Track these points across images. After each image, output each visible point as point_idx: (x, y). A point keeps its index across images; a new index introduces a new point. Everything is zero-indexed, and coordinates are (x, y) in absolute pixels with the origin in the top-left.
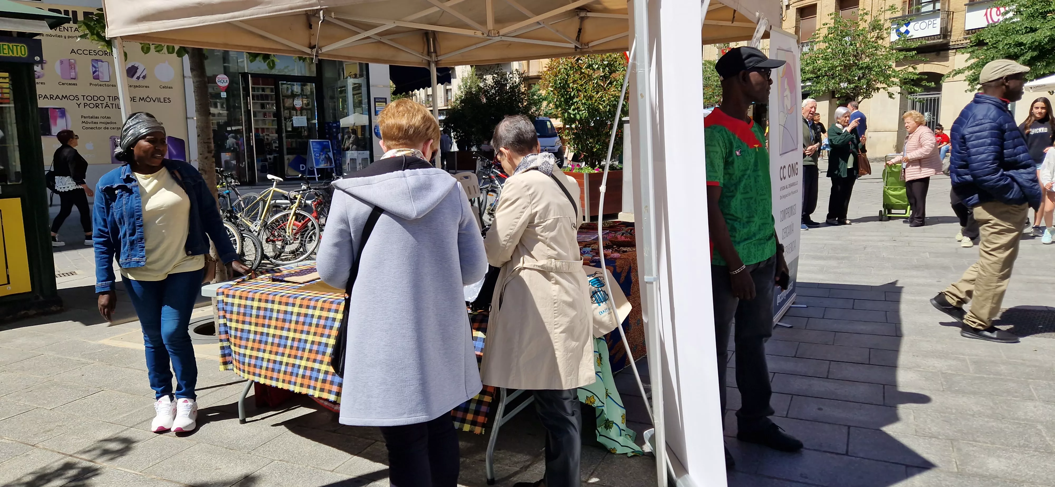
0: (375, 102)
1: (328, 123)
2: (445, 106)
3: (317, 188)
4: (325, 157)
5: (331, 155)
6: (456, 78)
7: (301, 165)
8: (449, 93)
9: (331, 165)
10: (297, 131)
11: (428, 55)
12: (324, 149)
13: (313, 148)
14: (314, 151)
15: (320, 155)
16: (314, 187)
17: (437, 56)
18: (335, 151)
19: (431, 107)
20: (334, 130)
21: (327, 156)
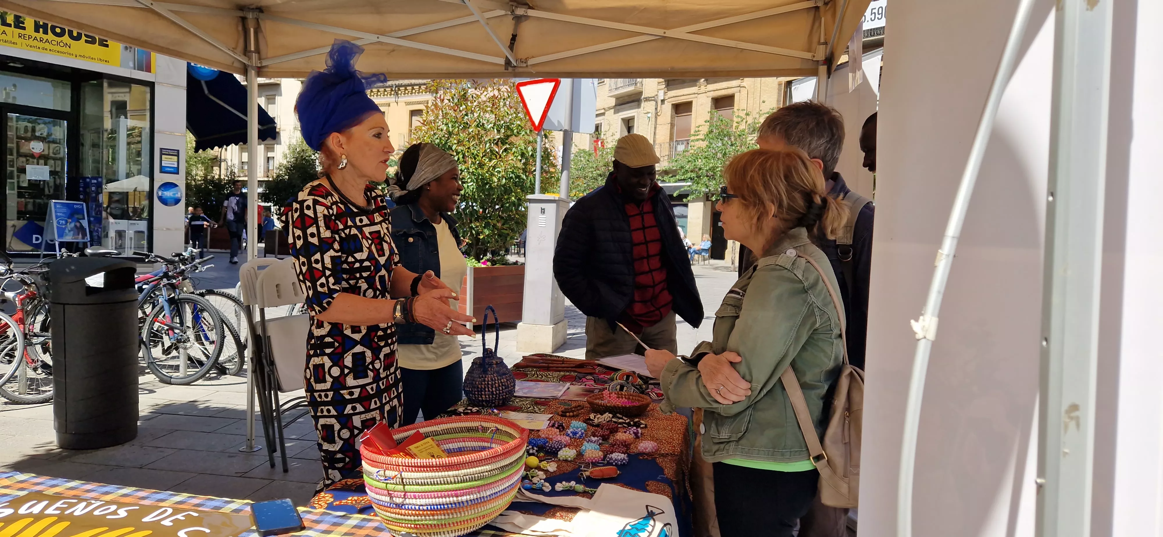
0: (161, 154)
1: (85, 178)
2: (264, 177)
3: (26, 271)
4: (76, 226)
5: (85, 223)
6: (280, 144)
7: (34, 236)
8: (271, 162)
9: (83, 238)
10: (35, 186)
11: (245, 55)
12: (73, 214)
13: (56, 212)
14: (57, 217)
15: (67, 222)
16: (21, 270)
17: (260, 59)
18: (92, 219)
19: (246, 176)
20: (93, 189)
21: (78, 224)
